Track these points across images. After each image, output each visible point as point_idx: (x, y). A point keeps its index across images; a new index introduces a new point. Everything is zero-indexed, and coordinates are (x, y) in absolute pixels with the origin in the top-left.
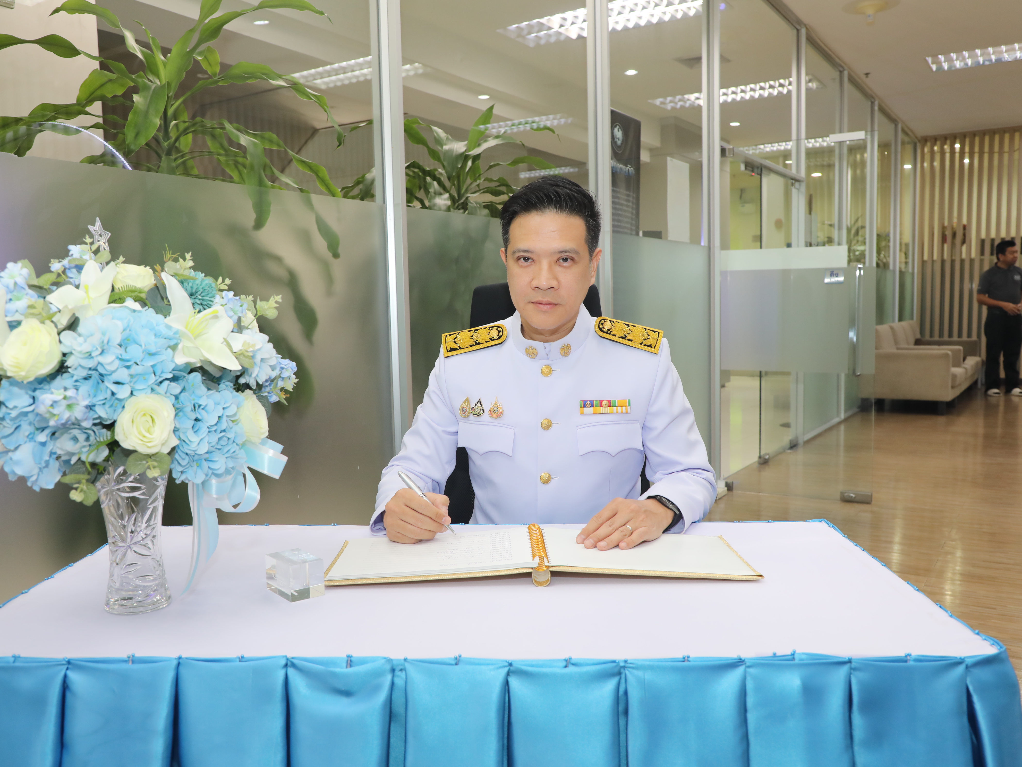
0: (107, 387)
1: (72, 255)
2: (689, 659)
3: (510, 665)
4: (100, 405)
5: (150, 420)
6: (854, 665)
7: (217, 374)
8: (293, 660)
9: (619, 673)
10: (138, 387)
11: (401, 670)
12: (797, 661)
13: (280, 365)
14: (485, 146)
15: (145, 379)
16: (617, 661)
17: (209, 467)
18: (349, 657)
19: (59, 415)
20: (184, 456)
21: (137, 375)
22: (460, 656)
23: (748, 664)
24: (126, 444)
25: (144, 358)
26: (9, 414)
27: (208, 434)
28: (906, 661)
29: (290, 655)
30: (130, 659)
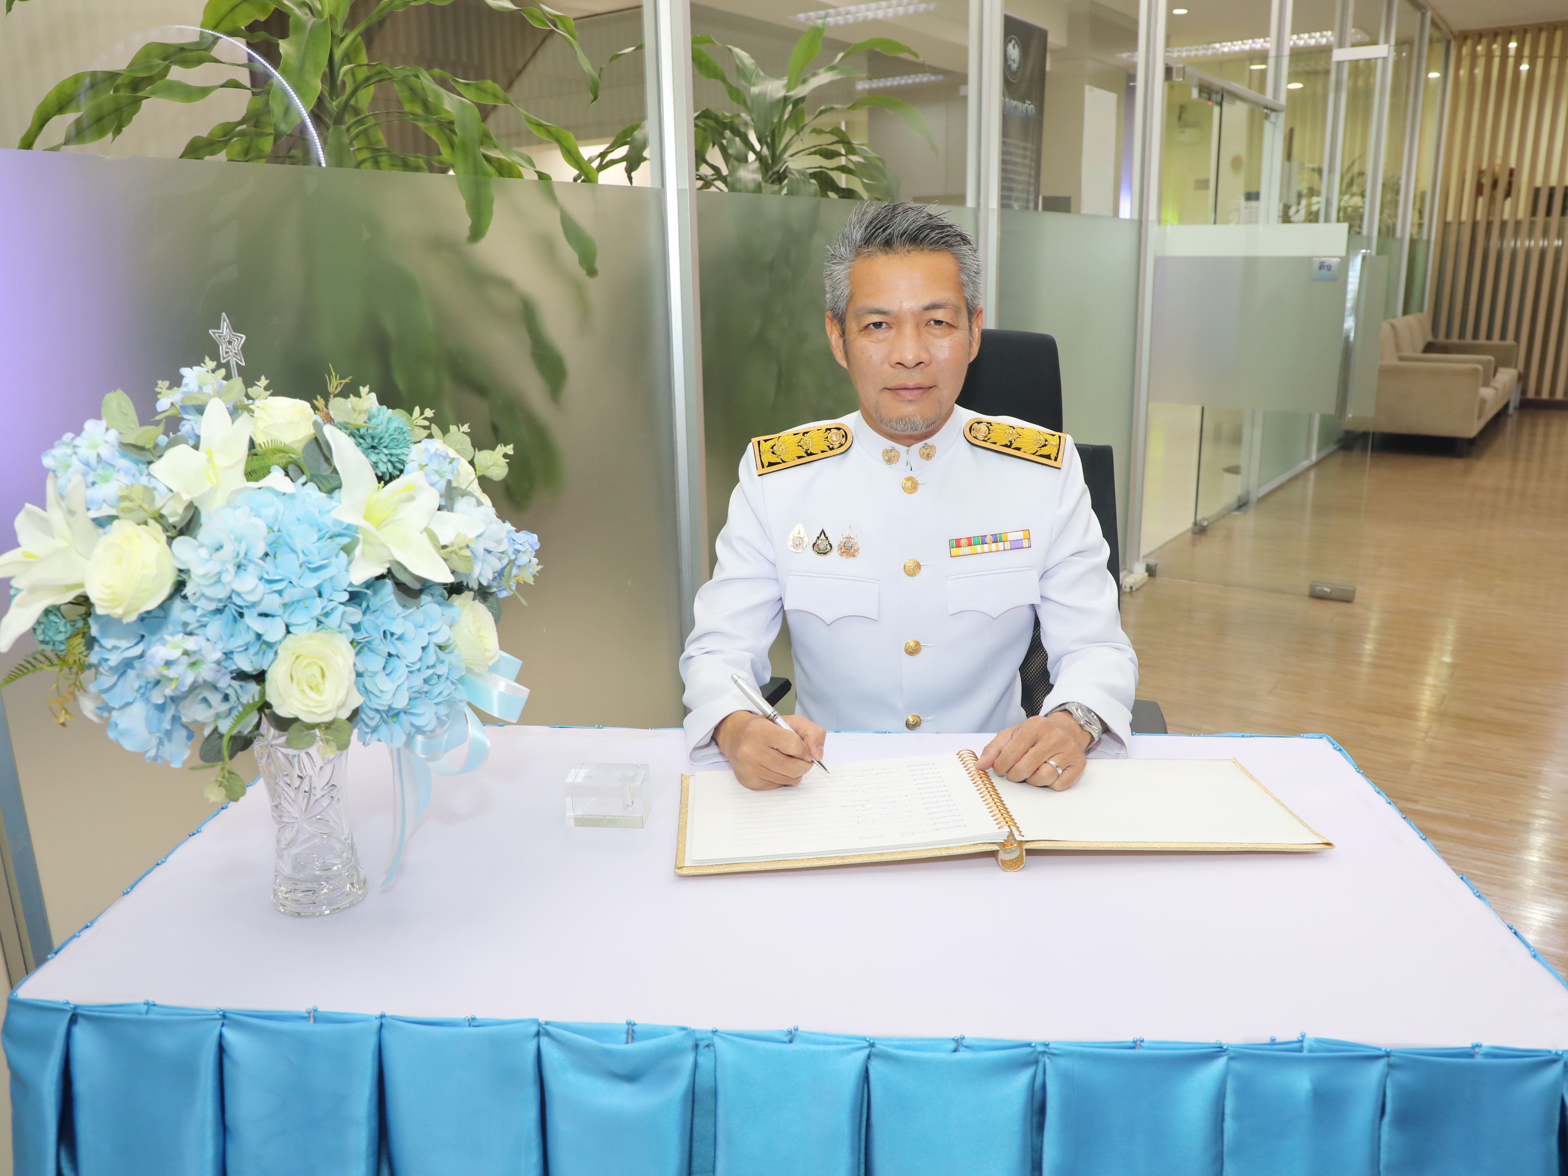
0: (248, 628)
1: (187, 385)
2: (1143, 1044)
3: (872, 1045)
4: (240, 652)
5: (318, 673)
6: (1392, 1060)
7: (417, 586)
8: (547, 1027)
9: (1036, 1062)
10: (293, 620)
11: (708, 1046)
12: (1305, 1053)
13: (515, 544)
14: (814, 83)
15: (306, 607)
16: (1033, 1045)
17: (412, 725)
18: (630, 1024)
19: (177, 679)
20: (372, 714)
21: (293, 603)
22: (796, 1030)
23: (1232, 1054)
24: (283, 711)
25: (302, 575)
26: (106, 660)
27: (408, 677)
28: (1472, 1056)
29: (542, 1019)
30: (312, 1014)
